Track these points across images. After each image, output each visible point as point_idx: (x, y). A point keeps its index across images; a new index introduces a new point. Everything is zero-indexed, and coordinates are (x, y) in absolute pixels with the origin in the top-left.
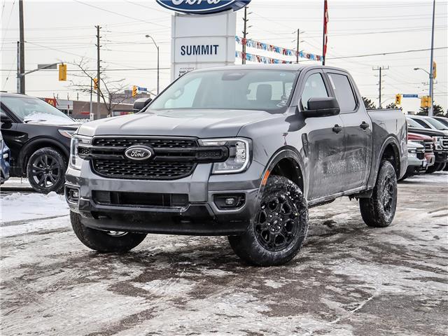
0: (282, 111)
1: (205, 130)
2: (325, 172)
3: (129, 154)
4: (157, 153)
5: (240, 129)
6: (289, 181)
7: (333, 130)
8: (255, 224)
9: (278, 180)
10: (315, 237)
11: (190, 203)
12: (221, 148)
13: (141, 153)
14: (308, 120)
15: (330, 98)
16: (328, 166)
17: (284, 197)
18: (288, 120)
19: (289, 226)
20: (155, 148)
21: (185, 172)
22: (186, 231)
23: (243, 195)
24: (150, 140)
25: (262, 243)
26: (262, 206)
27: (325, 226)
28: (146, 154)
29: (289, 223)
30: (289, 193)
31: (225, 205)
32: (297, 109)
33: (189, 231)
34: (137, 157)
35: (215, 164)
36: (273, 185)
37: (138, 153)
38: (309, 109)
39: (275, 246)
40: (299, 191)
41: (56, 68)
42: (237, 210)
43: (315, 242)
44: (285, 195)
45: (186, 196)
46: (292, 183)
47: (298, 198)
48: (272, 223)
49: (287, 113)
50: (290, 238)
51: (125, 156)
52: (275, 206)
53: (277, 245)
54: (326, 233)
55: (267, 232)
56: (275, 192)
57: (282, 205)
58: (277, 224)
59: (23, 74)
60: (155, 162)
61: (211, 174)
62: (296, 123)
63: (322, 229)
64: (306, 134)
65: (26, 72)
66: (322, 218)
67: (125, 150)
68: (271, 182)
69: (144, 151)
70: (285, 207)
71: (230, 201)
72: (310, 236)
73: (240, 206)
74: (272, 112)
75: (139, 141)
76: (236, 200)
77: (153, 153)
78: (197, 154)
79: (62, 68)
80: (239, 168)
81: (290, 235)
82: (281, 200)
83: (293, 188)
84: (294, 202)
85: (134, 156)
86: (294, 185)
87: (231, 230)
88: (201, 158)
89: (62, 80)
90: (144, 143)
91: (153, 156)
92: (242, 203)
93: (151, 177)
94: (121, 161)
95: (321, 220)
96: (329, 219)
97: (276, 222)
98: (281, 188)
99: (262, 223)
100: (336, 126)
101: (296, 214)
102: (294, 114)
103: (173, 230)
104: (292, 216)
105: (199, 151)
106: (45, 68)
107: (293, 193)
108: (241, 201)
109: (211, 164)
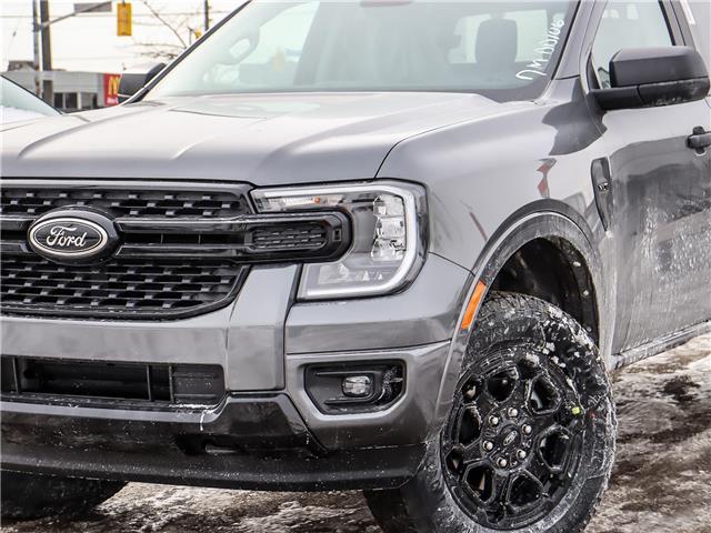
0: (531, 91)
1: (277, 157)
2: (665, 269)
3: (42, 237)
4: (126, 235)
5: (388, 152)
6: (552, 310)
7: (690, 143)
8: (443, 448)
9: (514, 308)
10: (640, 446)
11: (230, 393)
12: (324, 217)
13: (76, 234)
14: (611, 118)
15: (680, 49)
16: (674, 251)
17: (535, 359)
18: (553, 118)
19: (554, 449)
20: (119, 221)
21: (213, 293)
22: (227, 475)
23: (398, 366)
24: (104, 192)
25: (469, 506)
26: (465, 390)
27: (669, 398)
28: (92, 239)
29: (553, 438)
30: (551, 346)
31: (342, 398)
32: (578, 85)
33: (236, 476)
34: (65, 247)
35: (308, 267)
36: (499, 326)
37: (67, 234)
38: (614, 83)
39: (510, 512)
40: (583, 338)
41: (110, 10)
42: (381, 414)
43: (640, 464)
44: (540, 354)
45: (216, 371)
46: (559, 314)
47: (579, 362)
48: (498, 441)
49: (545, 97)
50: (559, 484)
51: (29, 246)
52: (509, 387)
53: (516, 509)
54: (670, 426)
55: (484, 472)
56: (504, 345)
57: (530, 382)
58: (517, 441)
59: (45, 24)
60: (123, 263)
61: (295, 301)
62: (576, 128)
63: (659, 410)
64: (603, 161)
65: (51, 19)
66: (660, 369)
67: (28, 224)
68: (493, 316)
69: (86, 228)
70: (540, 388)
71: (358, 384)
72: (625, 439)
73: (388, 400)
74: (499, 95)
75: (73, 195)
76: (375, 383)
77: (114, 235)
78: (248, 237)
79: (123, 9)
80: (387, 279)
81: (557, 475)
82: (527, 369)
83: (564, 332)
84: (567, 372)
85: (55, 247)
86: (567, 322)
87: (365, 474)
88: (261, 249)
89: (124, 34)
90: (88, 202)
91: (112, 246)
92: (398, 389)
93: (111, 310)
94: (20, 260)
95: (659, 377)
96: (679, 373)
97: (512, 437)
98: (527, 334)
99: (466, 442)
100: (698, 131)
101: (576, 410)
102: (569, 100)
103: (187, 473)
104: (563, 417)
105: (255, 229)
106: (89, 11)
107: (564, 346)
108: (392, 385)
109: (294, 268)
